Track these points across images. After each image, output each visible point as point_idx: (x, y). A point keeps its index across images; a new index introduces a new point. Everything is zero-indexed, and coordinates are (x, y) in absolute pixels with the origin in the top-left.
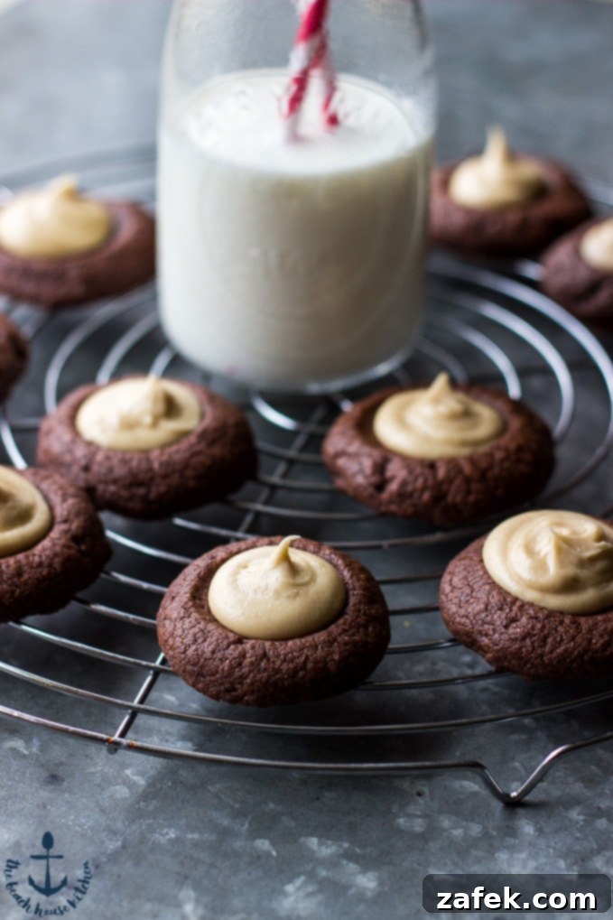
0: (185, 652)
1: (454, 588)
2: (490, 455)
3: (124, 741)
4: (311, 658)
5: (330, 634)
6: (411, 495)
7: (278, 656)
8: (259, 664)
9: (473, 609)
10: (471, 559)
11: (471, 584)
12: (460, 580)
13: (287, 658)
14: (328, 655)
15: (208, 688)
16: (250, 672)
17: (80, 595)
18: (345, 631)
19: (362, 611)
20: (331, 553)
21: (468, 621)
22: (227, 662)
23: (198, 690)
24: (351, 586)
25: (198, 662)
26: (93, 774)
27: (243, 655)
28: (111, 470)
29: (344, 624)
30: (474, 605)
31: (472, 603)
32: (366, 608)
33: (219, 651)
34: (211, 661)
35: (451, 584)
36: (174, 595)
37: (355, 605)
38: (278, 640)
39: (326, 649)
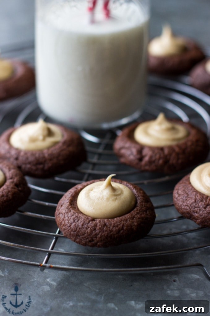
0: (70, 226)
1: (179, 195)
2: (185, 144)
3: (48, 265)
4: (125, 225)
5: (132, 215)
6: (154, 162)
7: (111, 225)
8: (103, 229)
9: (190, 202)
10: (185, 183)
11: (187, 192)
12: (182, 191)
13: (115, 225)
14: (132, 223)
15: (81, 241)
16: (99, 232)
17: (20, 209)
18: (138, 213)
19: (144, 205)
20: (127, 184)
21: (188, 207)
22: (89, 228)
23: (77, 242)
24: (137, 196)
25: (76, 230)
26: (33, 282)
27: (96, 225)
28: (27, 158)
29: (137, 210)
30: (190, 200)
31: (189, 200)
32: (145, 204)
33: (85, 224)
34: (82, 229)
35: (178, 194)
36: (62, 204)
37: (140, 203)
38: (110, 218)
39: (131, 221)
